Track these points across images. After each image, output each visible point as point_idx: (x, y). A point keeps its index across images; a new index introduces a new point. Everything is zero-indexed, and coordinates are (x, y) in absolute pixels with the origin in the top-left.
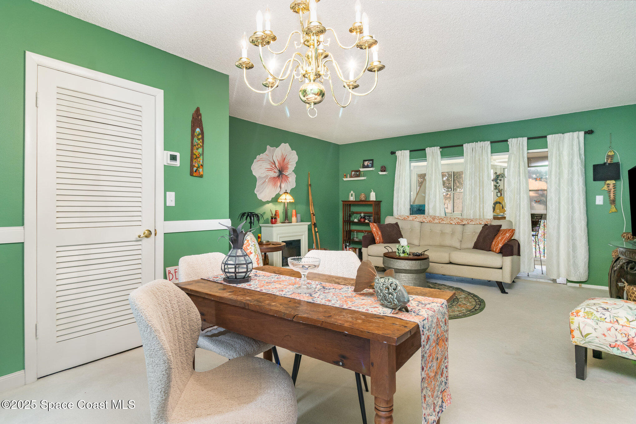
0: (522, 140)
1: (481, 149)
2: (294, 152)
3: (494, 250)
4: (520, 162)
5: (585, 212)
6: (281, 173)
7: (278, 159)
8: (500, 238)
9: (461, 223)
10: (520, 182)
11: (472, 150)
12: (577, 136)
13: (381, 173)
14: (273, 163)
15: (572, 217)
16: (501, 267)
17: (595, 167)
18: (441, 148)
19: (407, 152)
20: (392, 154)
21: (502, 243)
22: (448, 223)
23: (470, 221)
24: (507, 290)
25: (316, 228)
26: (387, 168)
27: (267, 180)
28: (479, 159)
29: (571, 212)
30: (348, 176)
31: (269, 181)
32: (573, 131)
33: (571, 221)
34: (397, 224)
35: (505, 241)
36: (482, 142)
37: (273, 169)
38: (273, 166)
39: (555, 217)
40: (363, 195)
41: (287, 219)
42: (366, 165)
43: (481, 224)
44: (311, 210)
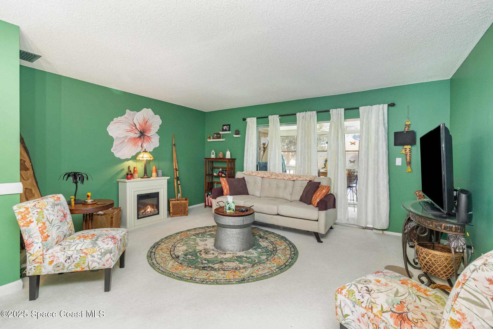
0: (340, 110)
1: (309, 117)
2: (158, 116)
3: (313, 204)
4: (338, 128)
5: (387, 172)
6: (143, 134)
7: (140, 122)
8: (318, 194)
9: (291, 179)
10: (338, 145)
11: (303, 118)
12: (382, 108)
13: (235, 136)
14: (134, 125)
15: (377, 175)
16: (317, 220)
17: (396, 134)
18: (280, 116)
19: (255, 119)
20: (243, 120)
21: (319, 199)
22: (282, 179)
23: (298, 177)
24: (322, 240)
25: (179, 181)
26: (240, 132)
27: (126, 140)
28: (308, 125)
29: (376, 171)
30: (212, 138)
31: (128, 141)
32: (380, 104)
33: (377, 178)
34: (243, 178)
35: (321, 196)
36: (310, 112)
37: (133, 131)
38: (134, 128)
39: (364, 175)
40: (221, 154)
41: (146, 174)
42: (225, 129)
43: (306, 180)
44: (174, 166)
